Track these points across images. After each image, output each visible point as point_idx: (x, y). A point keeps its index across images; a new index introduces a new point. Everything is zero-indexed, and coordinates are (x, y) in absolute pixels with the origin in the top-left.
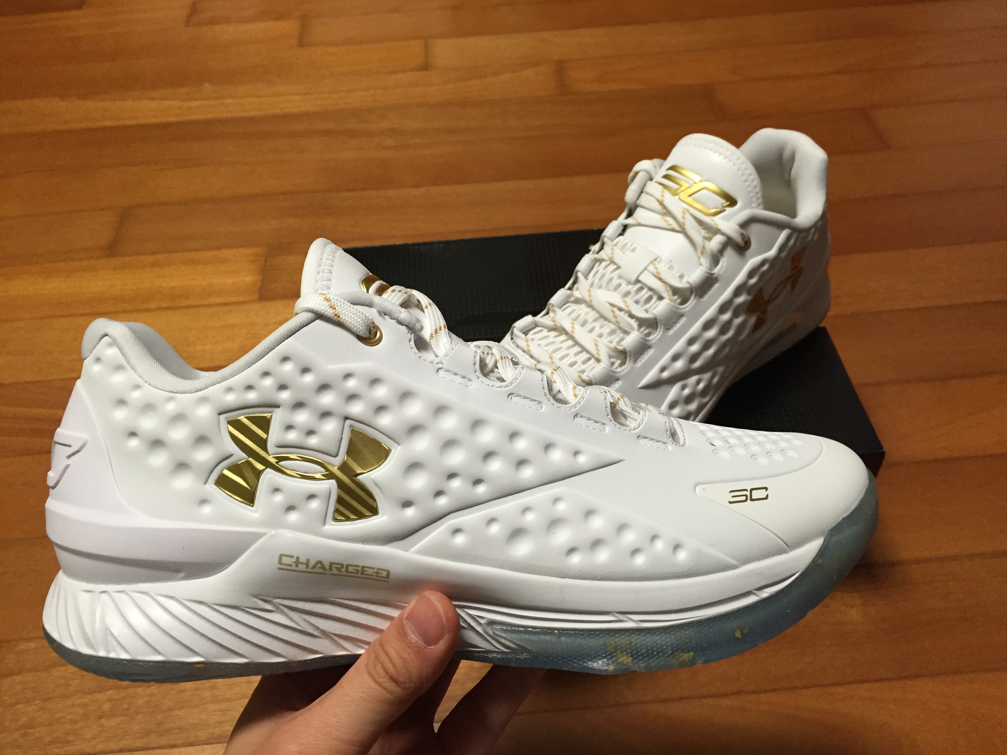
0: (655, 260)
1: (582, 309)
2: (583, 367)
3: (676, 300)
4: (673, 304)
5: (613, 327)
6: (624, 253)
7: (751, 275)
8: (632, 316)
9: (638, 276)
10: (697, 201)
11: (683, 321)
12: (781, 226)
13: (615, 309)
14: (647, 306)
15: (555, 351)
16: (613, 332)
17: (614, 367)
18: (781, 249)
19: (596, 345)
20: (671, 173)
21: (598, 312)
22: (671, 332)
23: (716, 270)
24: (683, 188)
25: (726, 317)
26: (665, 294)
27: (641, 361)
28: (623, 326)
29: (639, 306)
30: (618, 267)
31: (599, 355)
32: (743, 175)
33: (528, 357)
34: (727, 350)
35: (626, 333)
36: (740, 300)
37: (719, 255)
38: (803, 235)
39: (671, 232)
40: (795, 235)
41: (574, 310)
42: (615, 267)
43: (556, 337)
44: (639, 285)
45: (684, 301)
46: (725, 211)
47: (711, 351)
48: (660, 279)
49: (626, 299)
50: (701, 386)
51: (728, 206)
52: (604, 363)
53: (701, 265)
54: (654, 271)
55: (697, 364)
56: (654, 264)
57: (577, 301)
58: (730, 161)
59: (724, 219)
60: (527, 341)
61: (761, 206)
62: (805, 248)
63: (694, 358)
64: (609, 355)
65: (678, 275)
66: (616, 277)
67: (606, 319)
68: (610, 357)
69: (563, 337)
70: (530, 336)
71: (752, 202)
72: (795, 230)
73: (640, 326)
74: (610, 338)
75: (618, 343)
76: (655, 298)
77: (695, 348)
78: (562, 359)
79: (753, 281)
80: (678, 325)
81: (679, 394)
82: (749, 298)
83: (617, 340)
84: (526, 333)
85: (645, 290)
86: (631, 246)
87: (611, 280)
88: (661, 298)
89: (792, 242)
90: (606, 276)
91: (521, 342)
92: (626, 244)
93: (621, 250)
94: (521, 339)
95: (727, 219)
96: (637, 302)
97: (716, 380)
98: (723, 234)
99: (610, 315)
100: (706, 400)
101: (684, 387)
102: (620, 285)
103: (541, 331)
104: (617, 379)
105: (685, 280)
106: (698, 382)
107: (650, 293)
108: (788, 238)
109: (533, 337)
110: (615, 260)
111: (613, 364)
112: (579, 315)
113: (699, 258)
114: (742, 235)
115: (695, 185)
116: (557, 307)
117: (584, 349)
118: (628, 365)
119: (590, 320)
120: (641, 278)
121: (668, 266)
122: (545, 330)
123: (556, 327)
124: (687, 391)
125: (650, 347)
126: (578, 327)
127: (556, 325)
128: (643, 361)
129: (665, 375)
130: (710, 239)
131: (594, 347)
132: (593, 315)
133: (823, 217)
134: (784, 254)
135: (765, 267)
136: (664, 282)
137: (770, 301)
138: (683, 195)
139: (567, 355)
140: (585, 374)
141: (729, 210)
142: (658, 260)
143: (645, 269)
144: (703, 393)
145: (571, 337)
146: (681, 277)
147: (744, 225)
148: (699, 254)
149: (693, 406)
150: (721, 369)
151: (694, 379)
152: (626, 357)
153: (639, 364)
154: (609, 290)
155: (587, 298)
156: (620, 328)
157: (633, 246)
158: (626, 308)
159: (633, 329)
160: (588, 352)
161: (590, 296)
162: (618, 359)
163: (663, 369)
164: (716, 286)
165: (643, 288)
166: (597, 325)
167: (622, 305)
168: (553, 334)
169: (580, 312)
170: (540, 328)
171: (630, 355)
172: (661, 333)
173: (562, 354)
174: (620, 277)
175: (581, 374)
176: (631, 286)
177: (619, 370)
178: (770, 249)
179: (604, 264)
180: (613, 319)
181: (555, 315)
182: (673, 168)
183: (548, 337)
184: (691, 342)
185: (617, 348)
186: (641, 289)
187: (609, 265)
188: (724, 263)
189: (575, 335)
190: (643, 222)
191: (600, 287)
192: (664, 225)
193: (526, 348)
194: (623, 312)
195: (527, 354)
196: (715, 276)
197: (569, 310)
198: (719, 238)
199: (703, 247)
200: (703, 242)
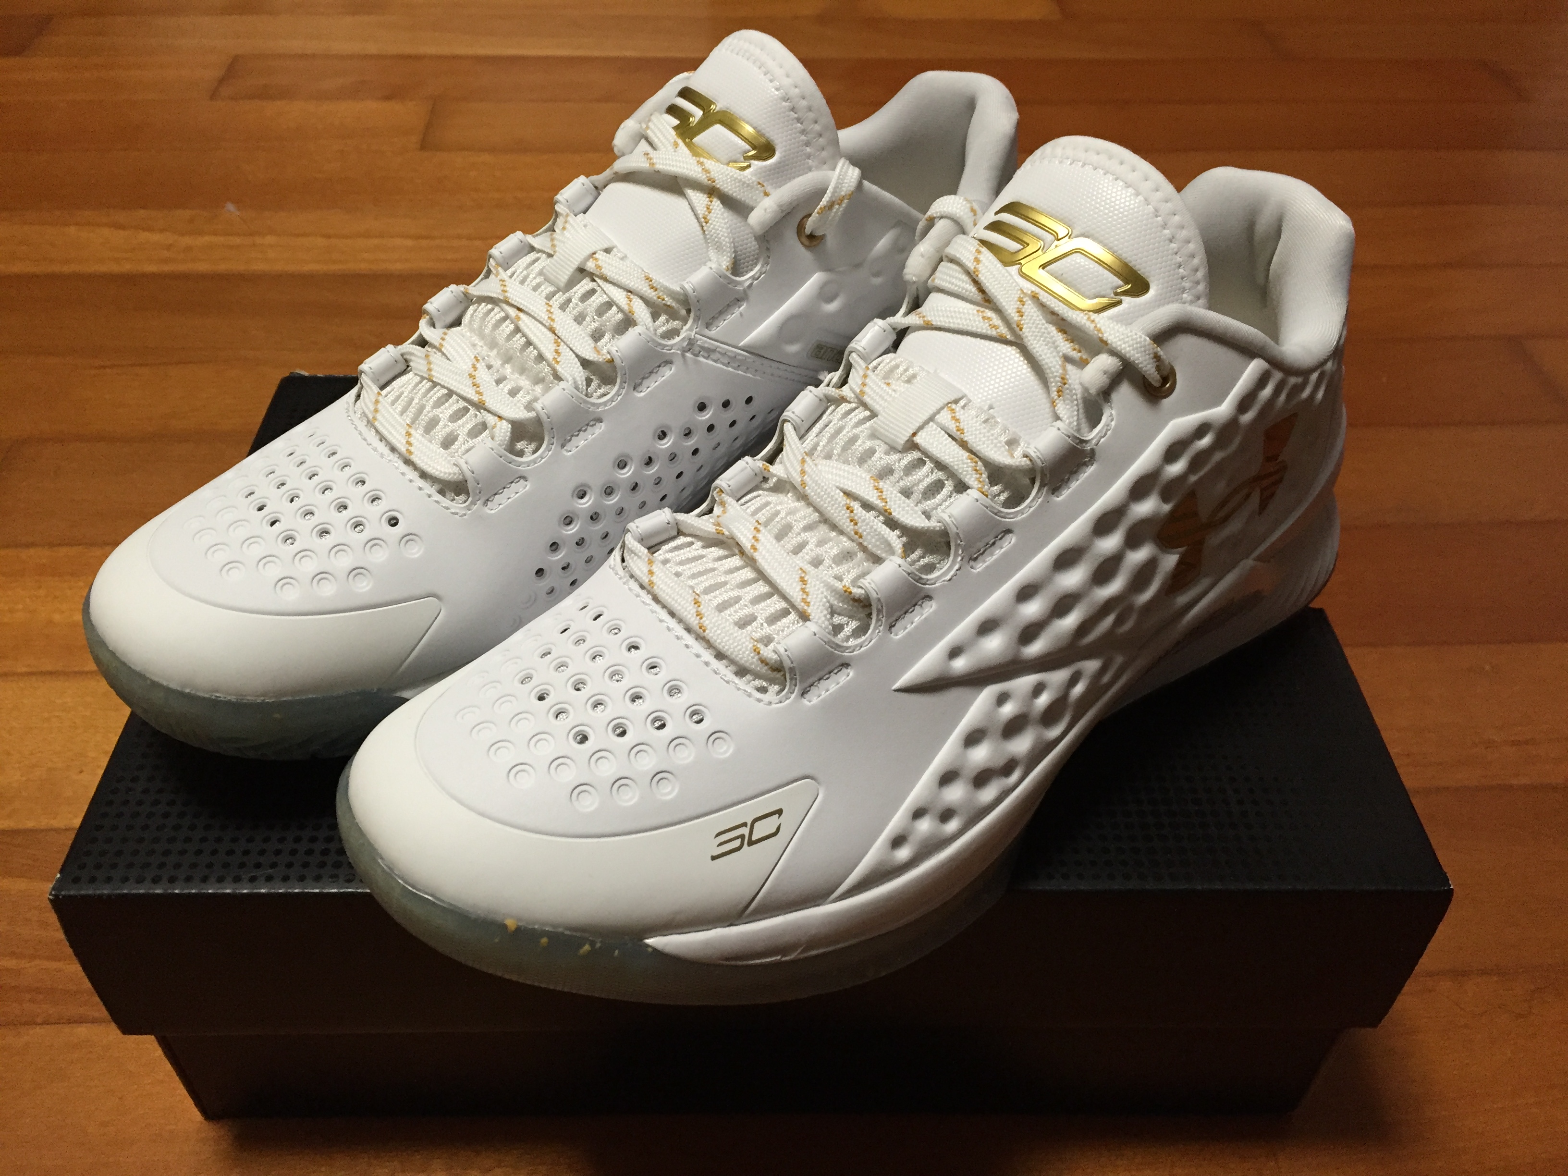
0: (956, 402)
1: (786, 502)
2: (767, 630)
3: (999, 495)
4: (988, 501)
5: (846, 543)
6: (888, 384)
7: (1172, 453)
8: (892, 523)
9: (914, 434)
10: (1059, 278)
11: (1009, 542)
12: (1247, 350)
13: (856, 505)
14: (929, 504)
15: (708, 591)
16: (846, 556)
17: (841, 635)
18: (1244, 404)
19: (803, 581)
20: (1006, 217)
21: (816, 509)
22: (980, 567)
23: (1092, 435)
24: (1029, 250)
25: (1110, 543)
26: (971, 479)
27: (906, 628)
28: (871, 543)
29: (910, 502)
30: (874, 415)
31: (808, 604)
32: (1165, 226)
33: (648, 599)
34: (1109, 620)
35: (878, 560)
36: (1146, 508)
37: (1101, 400)
38: (1293, 380)
39: (996, 345)
40: (1278, 376)
41: (767, 504)
42: (867, 413)
43: (720, 559)
44: (916, 455)
45: (1015, 500)
46: (1119, 303)
47: (1070, 621)
48: (964, 445)
49: (881, 484)
50: (1043, 700)
51: (1126, 293)
52: (817, 623)
53: (1057, 418)
54: (952, 426)
55: (1035, 649)
56: (953, 410)
57: (781, 487)
58: (1137, 194)
59: (1118, 319)
60: (651, 562)
61: (1202, 301)
62: (1295, 415)
63: (1029, 633)
64: (831, 606)
65: (1003, 439)
66: (866, 433)
67: (834, 527)
68: (833, 612)
69: (736, 561)
70: (660, 555)
71: (1183, 290)
72: (1276, 363)
73: (908, 549)
74: (838, 570)
75: (854, 582)
76: (949, 486)
77: (1033, 609)
78: (722, 607)
79: (1176, 468)
80: (998, 553)
81: (990, 715)
82: (1167, 508)
83: (853, 574)
84: (653, 549)
85: (929, 465)
86: (906, 370)
87: (853, 440)
88: (961, 487)
89: (1267, 392)
90: (844, 432)
91: (639, 565)
92: (897, 366)
93: (884, 378)
94: (639, 557)
95: (1126, 320)
96: (907, 493)
97: (1078, 689)
98: (1113, 353)
99: (841, 517)
100: (1054, 733)
101: (1002, 699)
102: (871, 452)
103: (691, 544)
104: (846, 665)
105: (1018, 452)
106: (1038, 689)
107: (940, 475)
108: (1262, 381)
109: (669, 556)
110: (866, 399)
111: (837, 629)
112: (777, 513)
113: (1053, 403)
114: (1157, 357)
115: (1056, 243)
116: (732, 495)
117: (776, 590)
118: (875, 633)
119: (798, 526)
120: (918, 439)
121: (983, 417)
122: (699, 544)
123: (720, 537)
124: (1008, 710)
125: (928, 597)
126: (766, 538)
127: (719, 533)
128: (910, 628)
129: (960, 664)
130: (1082, 364)
131: (798, 587)
132: (806, 515)
133: (1337, 353)
134: (1247, 418)
135: (1206, 441)
136: (971, 452)
137: (1216, 523)
138: (1031, 267)
139: (737, 600)
140: (771, 646)
141: (1127, 300)
142: (962, 403)
143: (931, 419)
144: (1049, 717)
145: (751, 562)
146: (1012, 443)
147: (1163, 336)
148: (1054, 394)
149: (1022, 745)
150: (1091, 666)
151: (1027, 681)
152: (869, 615)
153: (900, 634)
154: (846, 462)
155: (797, 478)
156: (864, 549)
157: (911, 372)
158: (880, 504)
159: (892, 552)
160: (784, 597)
161: (803, 472)
162: (851, 617)
163: (955, 652)
164: (1090, 470)
165: (924, 463)
166: (812, 538)
167: (872, 497)
168: (716, 552)
169: (779, 508)
170: (689, 539)
171: (879, 611)
172: (957, 567)
173: (725, 597)
174: (874, 436)
175: (760, 646)
176: (895, 457)
177: (852, 642)
178: (1218, 402)
179: (845, 407)
180: (849, 527)
181: (724, 512)
182: (1012, 208)
183: (701, 557)
184: (1025, 593)
185: (851, 593)
186: (921, 463)
187: (853, 410)
188: (1112, 420)
189: (756, 555)
190: (937, 321)
191: (828, 457)
192: (984, 328)
193: (645, 580)
194: (873, 513)
195: (649, 592)
196: (1088, 447)
197: (757, 503)
198: (1103, 363)
199: (1064, 381)
200: (1064, 369)
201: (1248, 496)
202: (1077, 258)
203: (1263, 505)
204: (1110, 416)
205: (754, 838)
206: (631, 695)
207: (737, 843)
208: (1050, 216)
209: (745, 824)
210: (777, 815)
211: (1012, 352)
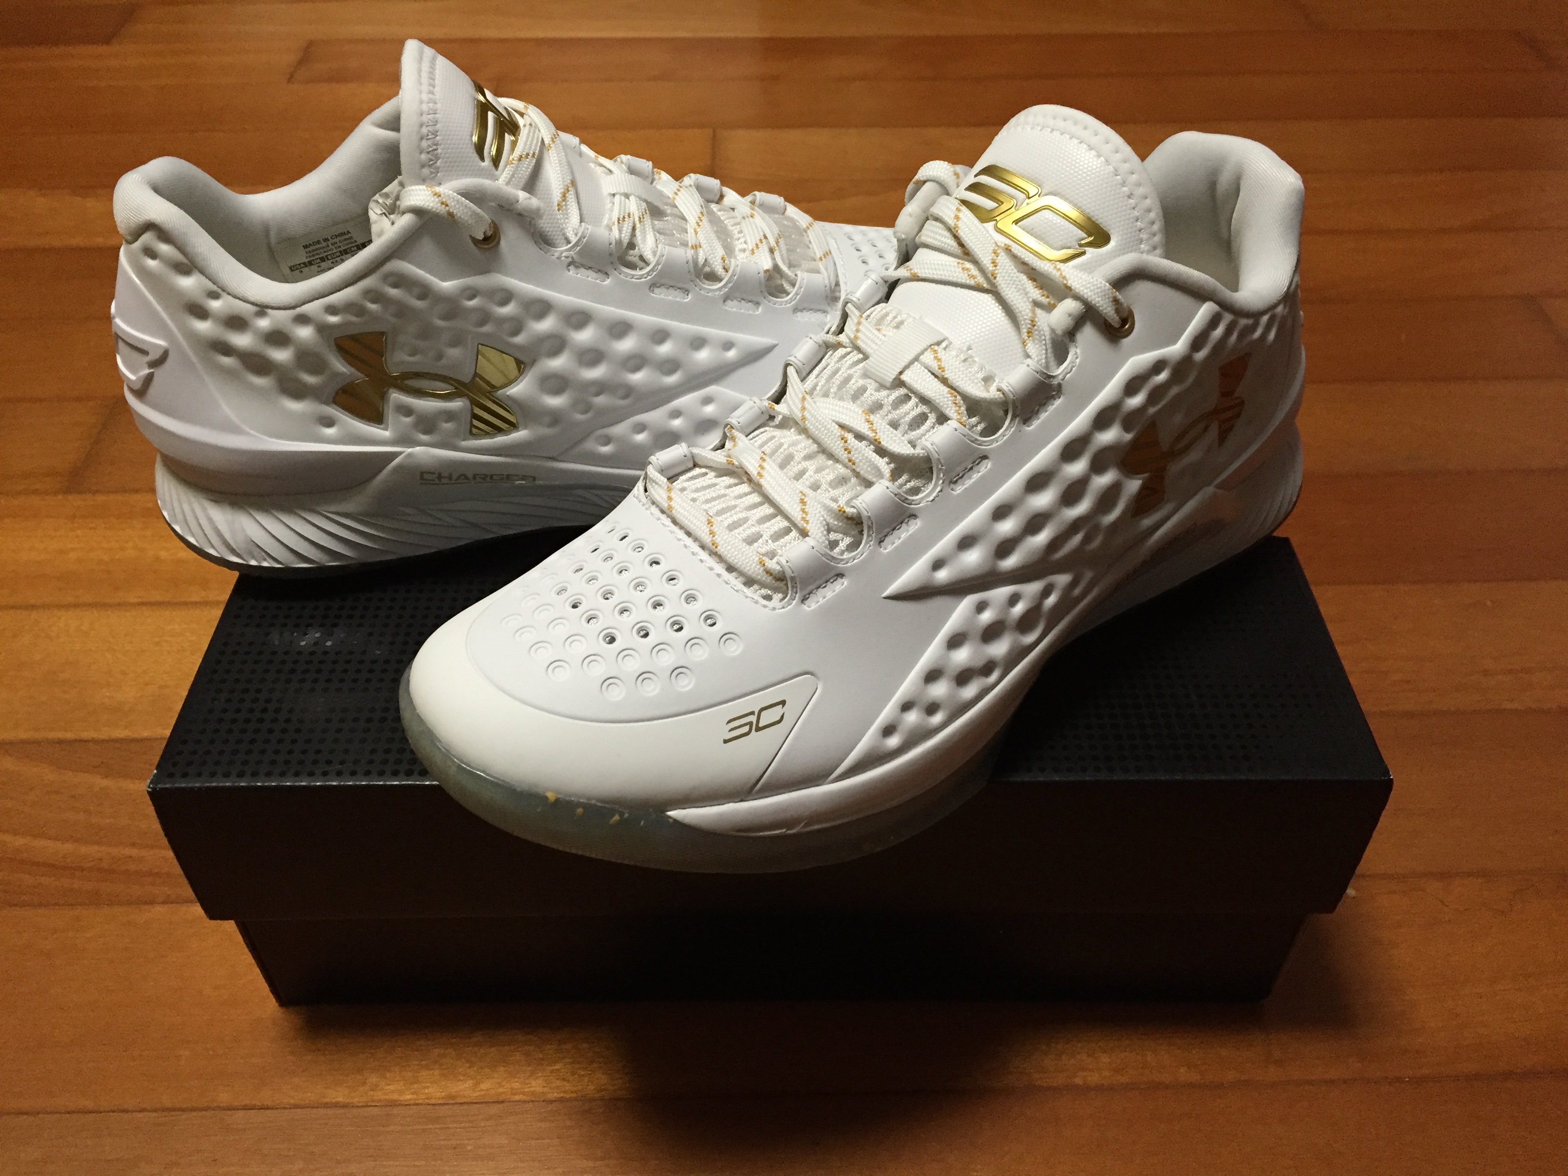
0: (938, 344)
1: (790, 436)
2: (772, 546)
3: (976, 426)
4: (966, 430)
5: (841, 470)
6: (879, 330)
7: (1132, 387)
8: (881, 451)
9: (901, 373)
10: (1030, 231)
11: (986, 467)
12: (1199, 294)
13: (850, 437)
14: (914, 434)
15: (720, 513)
16: (842, 481)
17: (837, 550)
18: (1197, 343)
19: (803, 502)
20: (985, 179)
21: (815, 441)
22: (959, 489)
23: (1059, 371)
24: (1004, 207)
25: (1077, 468)
26: (951, 411)
27: (894, 543)
28: (863, 469)
29: (898, 433)
30: (866, 357)
31: (807, 522)
32: (1123, 184)
33: (668, 522)
34: (1077, 539)
35: (869, 484)
36: (1109, 436)
37: (1067, 340)
38: (1243, 322)
39: (975, 293)
40: (1228, 318)
41: (773, 437)
42: (861, 356)
43: (730, 486)
44: (902, 391)
45: (991, 429)
46: (1084, 253)
47: (1042, 538)
48: (944, 381)
49: (872, 417)
50: (1019, 609)
51: (1090, 244)
52: (814, 538)
53: (1028, 356)
54: (934, 365)
55: (1010, 562)
56: (935, 352)
57: (786, 423)
58: (1099, 156)
59: (1082, 268)
60: (669, 490)
61: (1158, 251)
62: (1248, 354)
63: (1004, 548)
64: (828, 524)
65: (981, 375)
66: (859, 373)
67: (831, 456)
68: (829, 530)
69: (745, 488)
70: (678, 484)
71: (1141, 241)
72: (1225, 306)
73: (895, 475)
74: (834, 493)
75: (848, 503)
76: (932, 418)
77: (1007, 527)
78: (732, 527)
79: (1136, 401)
80: (975, 476)
81: (969, 621)
82: (1128, 437)
83: (847, 496)
84: (672, 479)
85: (914, 400)
86: (895, 317)
87: (847, 380)
88: (942, 419)
89: (1219, 332)
90: (840, 373)
91: (659, 493)
92: (887, 315)
93: (876, 325)
94: (660, 486)
95: (1088, 268)
96: (895, 425)
97: (1051, 600)
98: (1077, 297)
99: (837, 447)
100: (1030, 639)
101: (981, 607)
102: (863, 390)
103: (706, 474)
104: (841, 575)
105: (993, 389)
106: (1014, 600)
107: (923, 408)
108: (1213, 322)
109: (686, 484)
110: (860, 343)
111: (833, 544)
112: (781, 445)
113: (1024, 343)
114: (1116, 301)
115: (1027, 201)
116: (741, 430)
117: (779, 511)
118: (866, 547)
119: (798, 457)
120: (904, 377)
121: (962, 357)
122: (712, 474)
123: (730, 467)
124: (987, 617)
125: (913, 516)
126: (771, 467)
127: (730, 463)
128: (897, 542)
129: (942, 576)
130: (1049, 308)
131: (798, 507)
132: (805, 446)
133: (1289, 297)
134: (1200, 355)
135: (1163, 377)
136: (951, 387)
137: (1174, 454)
138: (1006, 223)
139: (746, 520)
140: (775, 560)
141: (1090, 251)
142: (944, 345)
143: (916, 359)
144: (1025, 624)
145: (757, 487)
146: (988, 380)
147: (1122, 282)
148: (1025, 336)
149: (1000, 648)
150: (1062, 579)
151: (1003, 592)
152: (861, 532)
153: (889, 547)
154: (841, 399)
155: (798, 414)
156: (857, 475)
157: (899, 318)
158: (871, 434)
159: (880, 475)
160: (787, 518)
161: (803, 408)
162: (846, 534)
163: (938, 565)
164: (1058, 402)
165: (910, 398)
166: (811, 465)
167: (864, 429)
168: (727, 480)
169: (782, 441)
170: (703, 470)
171: (870, 528)
172: (939, 489)
173: (735, 518)
174: (866, 375)
175: (765, 559)
176: (884, 393)
177: (846, 556)
178: (1174, 342)
179: (841, 351)
180: (844, 456)
181: (735, 446)
182: (989, 171)
183: (715, 485)
184: (1001, 512)
185: (844, 512)
186: (907, 398)
187: (849, 353)
188: (1077, 358)
189: (762, 481)
190: (922, 274)
191: (826, 395)
192: (963, 278)
193: (665, 505)
194: (864, 442)
195: (668, 516)
196: (1055, 382)
197: (763, 438)
198: (1069, 306)
199: (1033, 323)
200: (1033, 312)
201: (1206, 429)
202: (1046, 214)
203: (1222, 438)
204: (1075, 354)
205: (760, 725)
206: (654, 602)
207: (746, 729)
208: (1022, 177)
209: (752, 713)
210: (781, 706)
211: (988, 299)
